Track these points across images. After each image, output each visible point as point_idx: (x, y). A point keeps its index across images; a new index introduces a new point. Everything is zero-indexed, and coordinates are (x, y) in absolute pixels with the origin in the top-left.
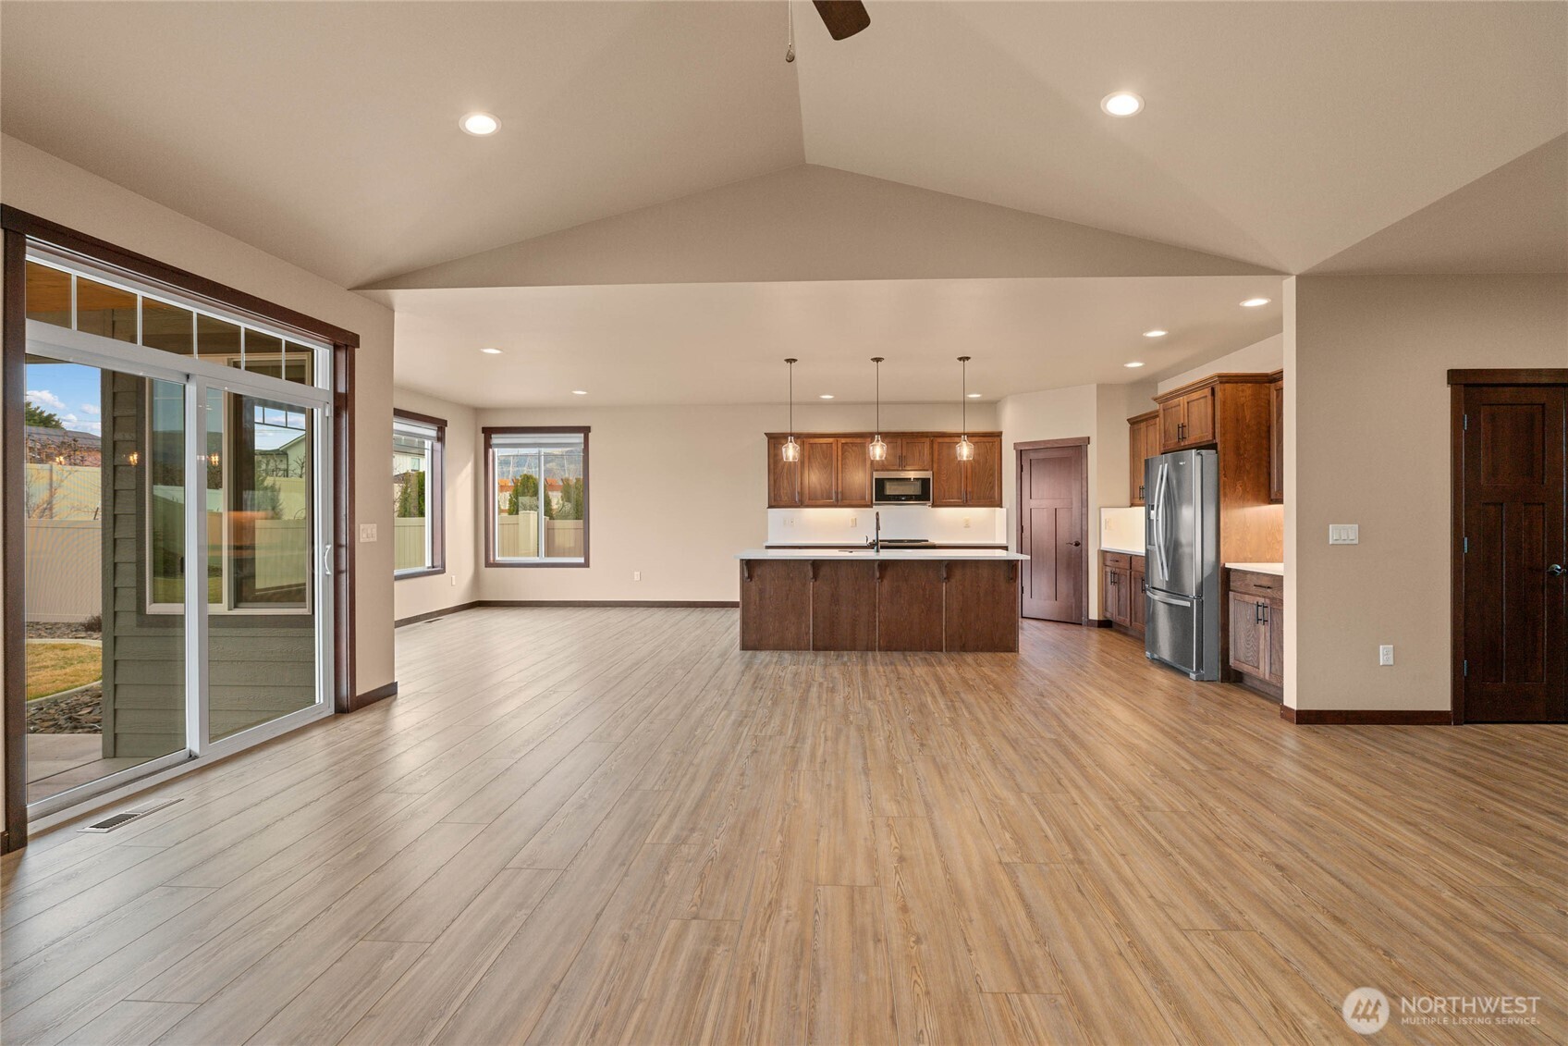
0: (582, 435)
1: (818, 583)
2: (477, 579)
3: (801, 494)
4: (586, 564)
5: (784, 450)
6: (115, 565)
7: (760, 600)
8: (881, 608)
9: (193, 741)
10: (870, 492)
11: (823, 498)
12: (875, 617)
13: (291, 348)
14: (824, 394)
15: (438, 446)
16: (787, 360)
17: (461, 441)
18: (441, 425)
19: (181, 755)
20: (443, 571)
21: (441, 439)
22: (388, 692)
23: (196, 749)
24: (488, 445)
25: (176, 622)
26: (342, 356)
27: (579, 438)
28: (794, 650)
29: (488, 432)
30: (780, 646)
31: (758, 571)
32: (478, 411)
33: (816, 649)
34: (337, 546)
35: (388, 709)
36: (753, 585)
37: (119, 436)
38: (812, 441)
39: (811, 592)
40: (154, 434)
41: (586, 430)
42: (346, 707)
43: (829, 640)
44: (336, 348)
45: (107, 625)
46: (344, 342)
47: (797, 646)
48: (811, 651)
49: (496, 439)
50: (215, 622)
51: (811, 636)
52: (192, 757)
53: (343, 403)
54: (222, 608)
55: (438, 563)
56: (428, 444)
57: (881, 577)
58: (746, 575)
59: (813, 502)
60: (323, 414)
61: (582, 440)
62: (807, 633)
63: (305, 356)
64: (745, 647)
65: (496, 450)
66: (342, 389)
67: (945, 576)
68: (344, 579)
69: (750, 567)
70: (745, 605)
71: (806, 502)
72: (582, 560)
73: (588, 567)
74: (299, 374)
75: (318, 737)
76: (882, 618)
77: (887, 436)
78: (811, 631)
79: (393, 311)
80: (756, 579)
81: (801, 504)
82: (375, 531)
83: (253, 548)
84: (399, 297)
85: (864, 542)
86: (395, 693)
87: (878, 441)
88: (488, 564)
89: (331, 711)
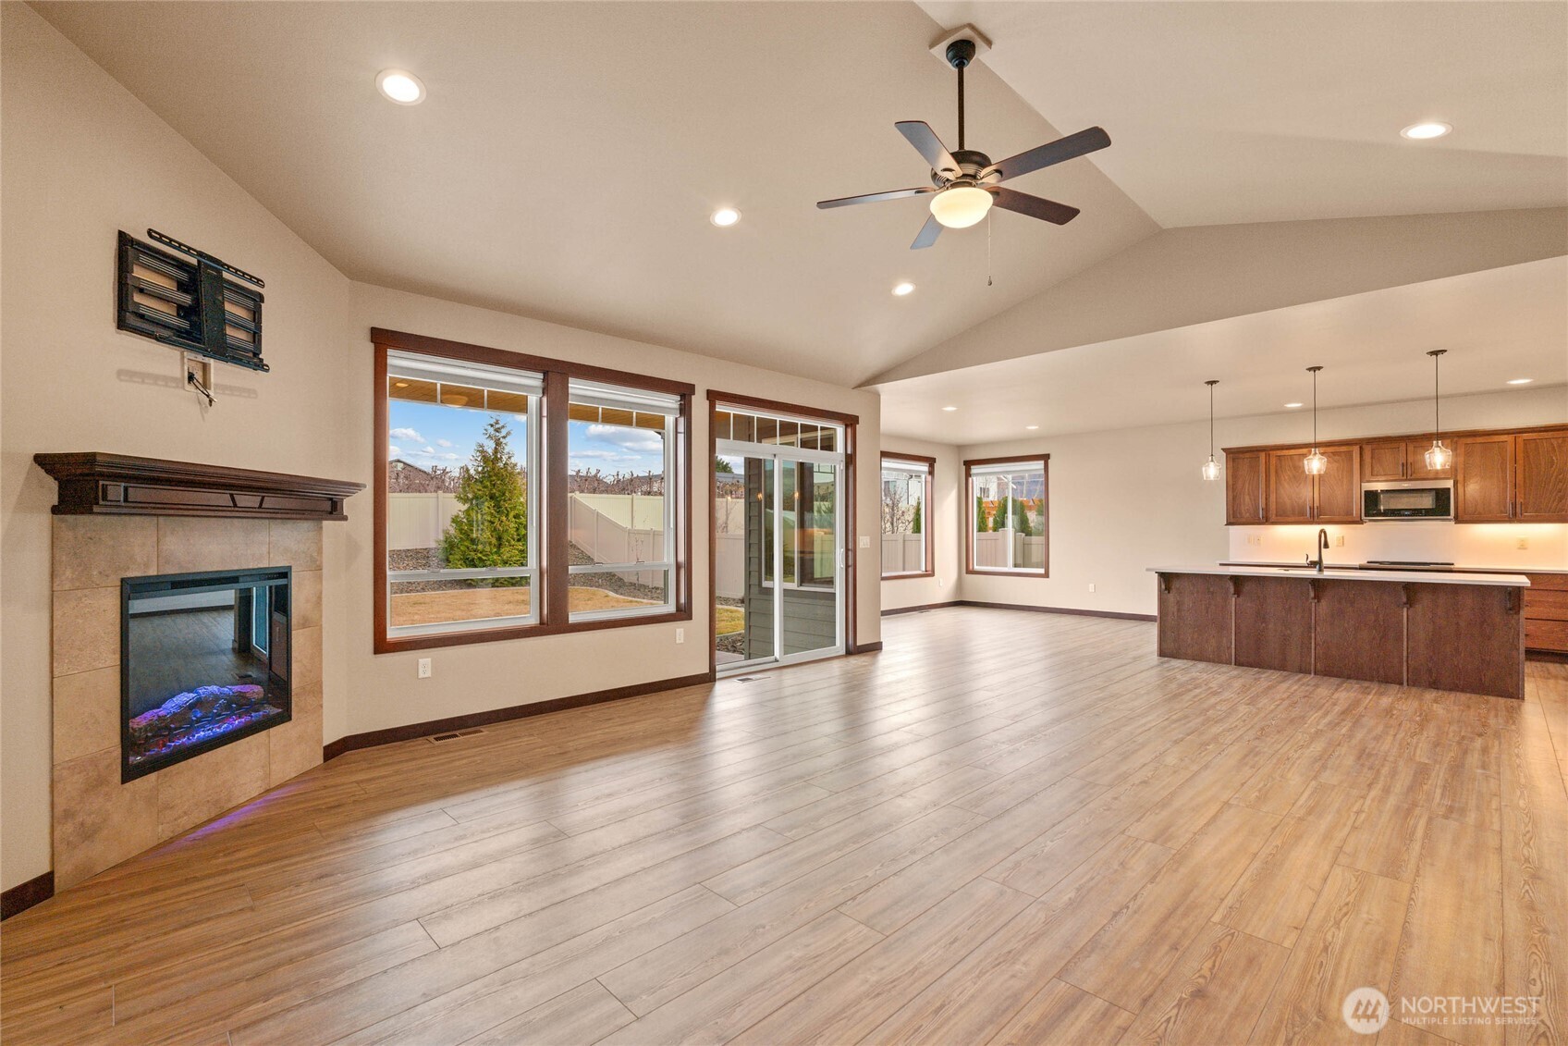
0: (1043, 462)
1: (1241, 599)
2: (960, 585)
3: (1266, 510)
4: (1046, 575)
5: (1204, 469)
6: (750, 558)
7: (1179, 610)
8: (1318, 629)
9: (777, 653)
10: (1358, 504)
11: (1294, 514)
12: (1310, 638)
13: (822, 429)
14: (1290, 402)
15: (929, 478)
16: (1208, 383)
17: (948, 472)
18: (931, 461)
19: (772, 658)
20: (933, 575)
21: (931, 473)
22: (875, 648)
23: (778, 657)
24: (968, 475)
25: (770, 591)
26: (849, 430)
27: (1039, 465)
28: (1214, 662)
29: (968, 464)
30: (1199, 657)
31: (1176, 584)
32: (960, 448)
33: (1238, 664)
34: (847, 550)
35: (875, 656)
36: (1172, 597)
37: (751, 486)
38: (1279, 453)
39: (1233, 608)
40: (765, 471)
41: (1046, 458)
42: (853, 650)
43: (1252, 656)
44: (847, 426)
45: (746, 601)
46: (850, 422)
47: (1217, 659)
48: (1233, 665)
49: (975, 469)
50: (787, 593)
51: (1233, 651)
52: (776, 661)
53: (850, 460)
54: (793, 586)
55: (929, 568)
56: (923, 476)
57: (1318, 597)
58: (1163, 587)
59: (1280, 519)
60: (841, 467)
61: (1042, 466)
62: (1229, 648)
63: (832, 432)
64: (1162, 653)
65: (974, 478)
66: (849, 452)
67: (1405, 600)
68: (851, 570)
69: (1167, 579)
70: (1163, 619)
71: (1273, 518)
72: (1042, 571)
73: (1048, 577)
74: (828, 445)
75: (836, 665)
76: (1318, 639)
77: (1331, 448)
78: (1233, 646)
79: (879, 395)
80: (1174, 591)
81: (1267, 520)
82: (868, 541)
83: (813, 553)
84: (885, 389)
85: (1303, 562)
86: (881, 649)
87: (1315, 454)
88: (970, 572)
89: (843, 652)
